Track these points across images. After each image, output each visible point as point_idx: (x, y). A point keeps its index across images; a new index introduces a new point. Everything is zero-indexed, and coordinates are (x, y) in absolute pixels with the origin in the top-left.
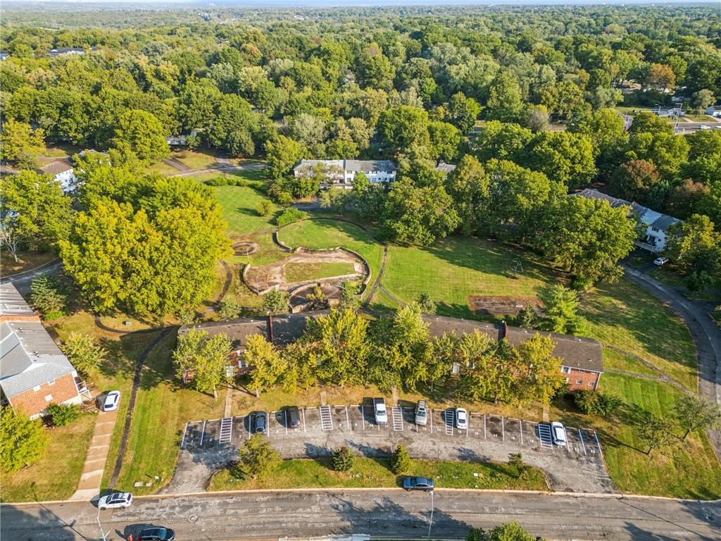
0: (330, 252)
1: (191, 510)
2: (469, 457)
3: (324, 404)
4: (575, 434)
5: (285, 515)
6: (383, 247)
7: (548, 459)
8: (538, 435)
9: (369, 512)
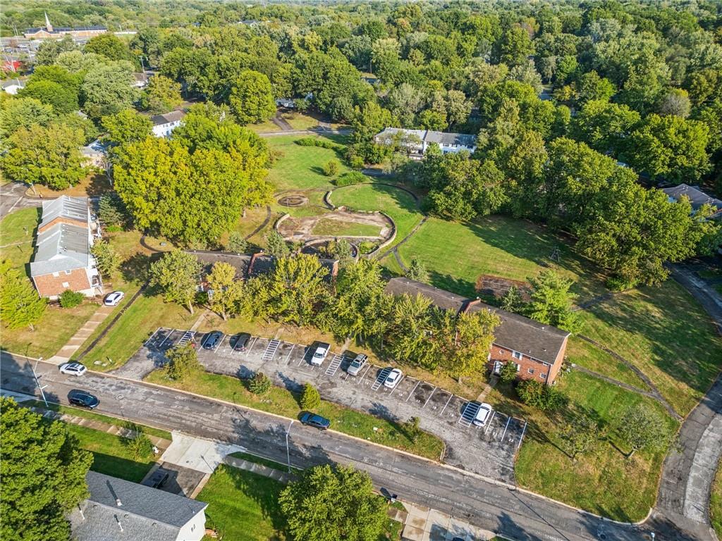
0: (368, 214)
1: (123, 391)
2: (379, 413)
3: (276, 339)
4: (503, 420)
5: (189, 415)
6: (424, 217)
7: (458, 435)
8: (462, 411)
9: (260, 432)
